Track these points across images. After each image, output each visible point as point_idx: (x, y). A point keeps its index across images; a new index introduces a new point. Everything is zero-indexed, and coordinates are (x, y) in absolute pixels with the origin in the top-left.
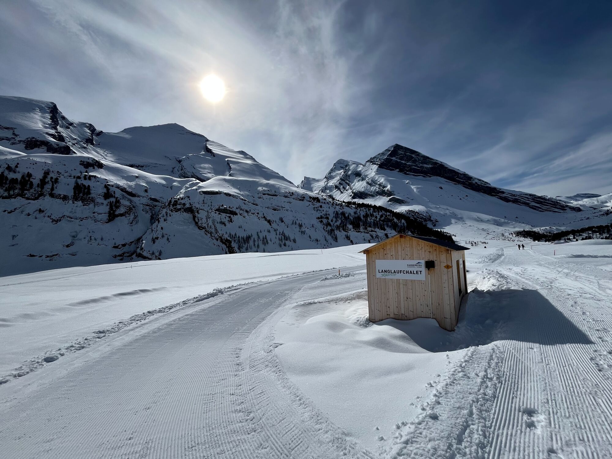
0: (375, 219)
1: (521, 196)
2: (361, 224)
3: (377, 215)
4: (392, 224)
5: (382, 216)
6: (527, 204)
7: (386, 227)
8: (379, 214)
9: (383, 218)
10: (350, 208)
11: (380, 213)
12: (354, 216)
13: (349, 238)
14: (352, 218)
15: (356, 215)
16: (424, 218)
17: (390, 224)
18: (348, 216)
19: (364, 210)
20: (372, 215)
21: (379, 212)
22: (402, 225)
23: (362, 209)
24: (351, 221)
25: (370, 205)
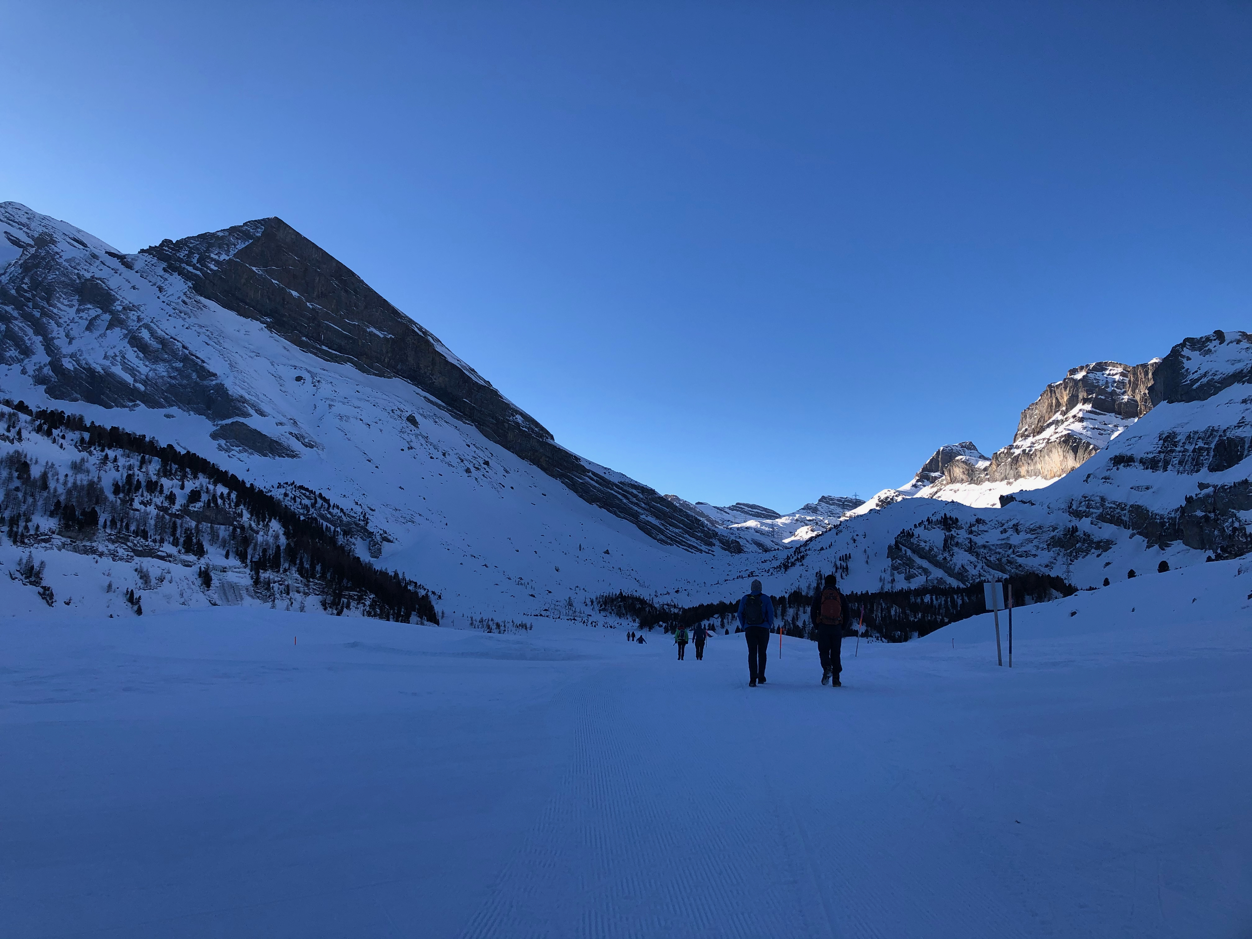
0: (166, 504)
1: (621, 489)
2: (101, 521)
3: (177, 491)
4: (233, 535)
5: (194, 496)
6: (634, 518)
7: (206, 546)
8: (182, 487)
9: (199, 505)
10: (54, 441)
11: (190, 485)
12: (71, 480)
13: (38, 575)
14: (61, 490)
15: (82, 479)
16: (344, 519)
17: (223, 531)
18: (44, 476)
19: (122, 461)
20: (152, 487)
21: (184, 477)
22: (271, 540)
23: (111, 453)
24: (58, 503)
25: (151, 442)
